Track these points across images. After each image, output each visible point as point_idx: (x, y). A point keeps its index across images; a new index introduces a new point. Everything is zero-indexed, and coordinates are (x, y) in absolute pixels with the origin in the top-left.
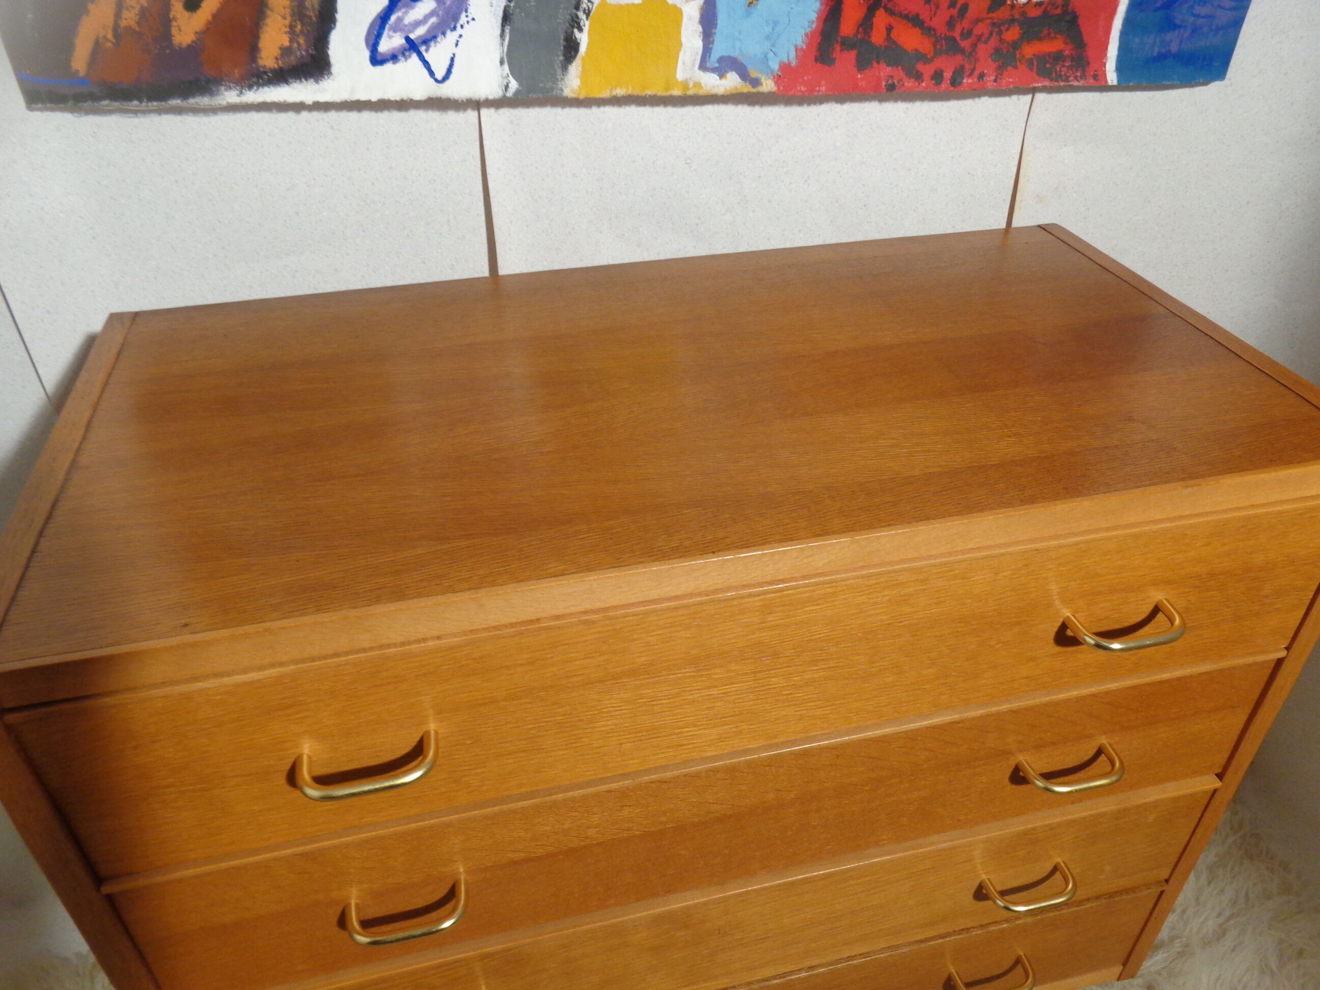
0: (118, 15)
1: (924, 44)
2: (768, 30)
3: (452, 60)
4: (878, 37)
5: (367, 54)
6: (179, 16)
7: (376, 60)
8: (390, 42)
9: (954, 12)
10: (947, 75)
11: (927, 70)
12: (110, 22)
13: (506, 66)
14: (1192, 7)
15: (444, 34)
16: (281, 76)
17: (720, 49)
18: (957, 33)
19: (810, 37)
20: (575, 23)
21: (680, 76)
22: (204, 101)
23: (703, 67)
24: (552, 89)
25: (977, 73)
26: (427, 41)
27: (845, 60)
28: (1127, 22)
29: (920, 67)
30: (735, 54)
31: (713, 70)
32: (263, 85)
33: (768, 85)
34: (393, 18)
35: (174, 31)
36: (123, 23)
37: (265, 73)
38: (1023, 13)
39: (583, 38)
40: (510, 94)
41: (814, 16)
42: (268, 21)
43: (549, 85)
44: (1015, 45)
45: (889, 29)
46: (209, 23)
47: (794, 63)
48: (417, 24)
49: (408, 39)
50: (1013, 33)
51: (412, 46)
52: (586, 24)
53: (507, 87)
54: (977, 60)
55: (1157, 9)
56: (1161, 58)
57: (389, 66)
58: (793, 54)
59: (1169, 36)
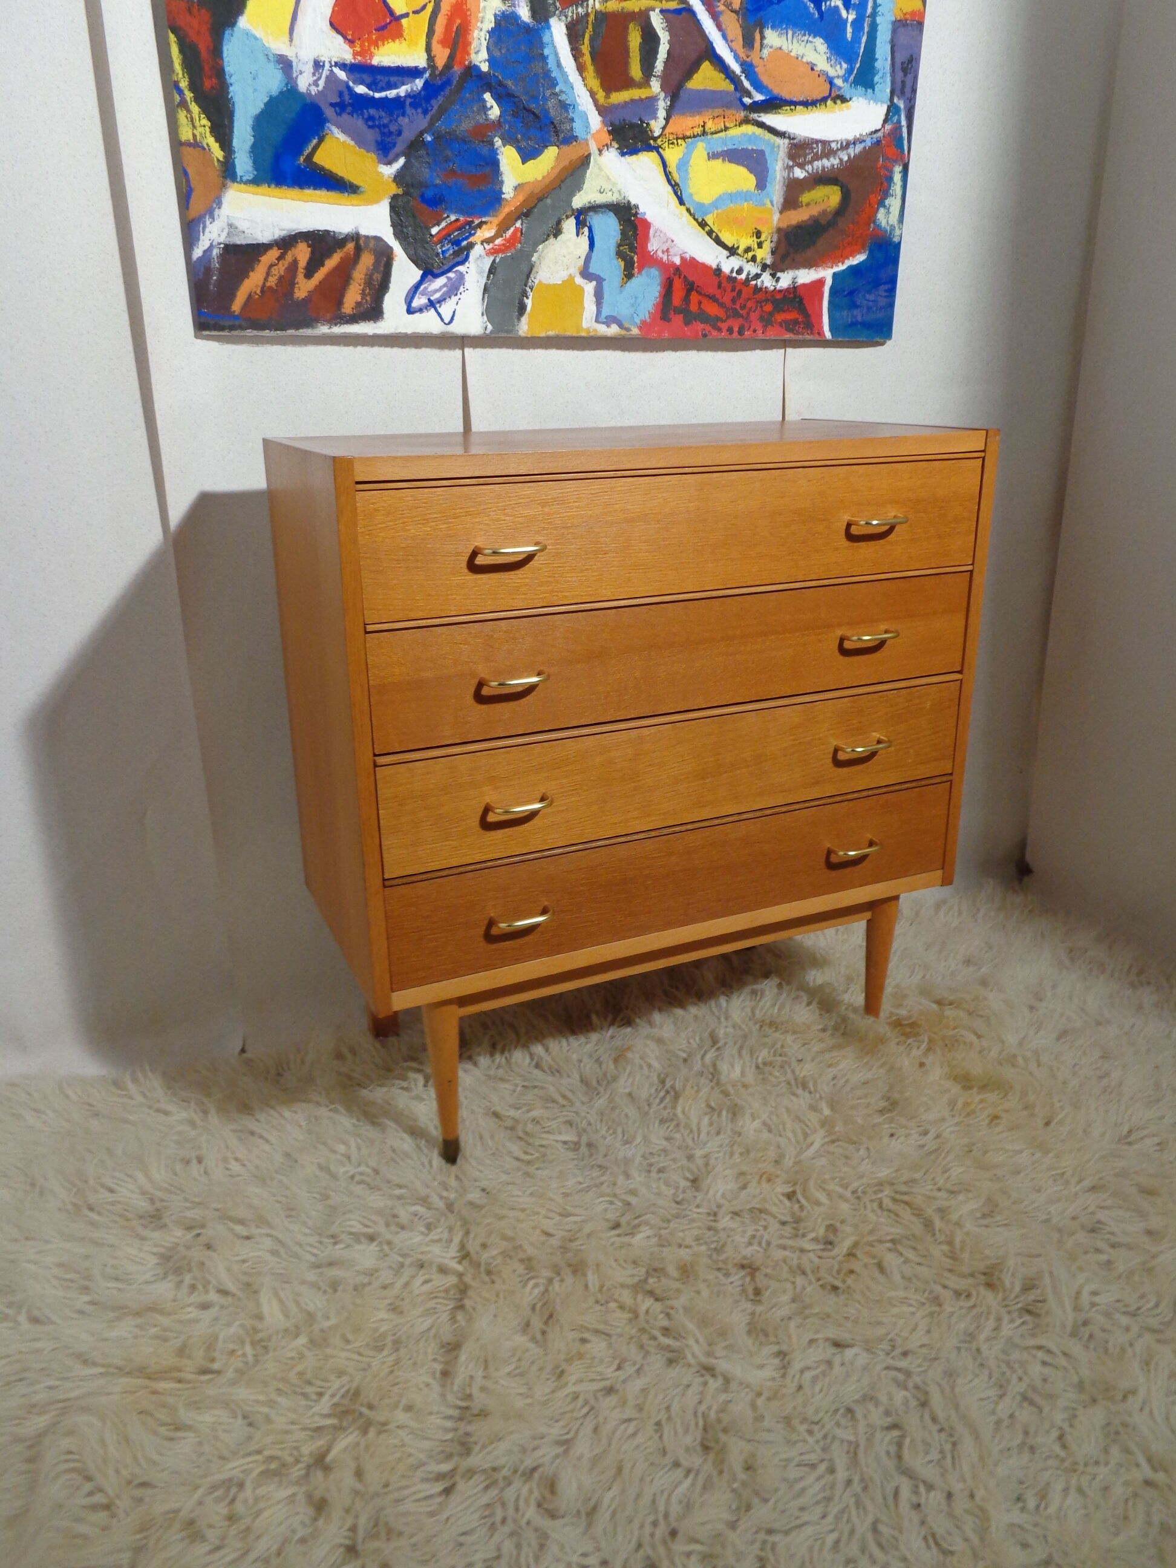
0: (266, 279)
1: (721, 314)
2: (633, 301)
3: (454, 312)
4: (694, 307)
5: (405, 307)
6: (300, 281)
7: (410, 311)
8: (419, 301)
9: (735, 294)
10: (736, 329)
11: (724, 326)
12: (261, 283)
13: (485, 317)
14: (864, 295)
15: (450, 297)
16: (353, 319)
17: (606, 312)
18: (738, 307)
19: (656, 306)
20: (525, 294)
21: (585, 325)
22: (308, 332)
23: (597, 321)
24: (511, 331)
25: (752, 329)
26: (440, 301)
27: (678, 320)
28: (830, 303)
29: (719, 324)
30: (615, 314)
31: (603, 323)
32: (344, 324)
33: (635, 331)
34: (422, 287)
35: (296, 290)
36: (268, 284)
37: (345, 317)
38: (772, 296)
39: (529, 302)
40: (488, 332)
41: (657, 294)
42: (351, 287)
43: (511, 328)
44: (771, 314)
45: (700, 303)
46: (316, 286)
47: (648, 320)
48: (436, 291)
49: (429, 300)
50: (768, 308)
51: (432, 304)
52: (531, 294)
53: (486, 328)
54: (750, 322)
55: (845, 296)
56: (853, 324)
57: (417, 315)
58: (647, 315)
59: (855, 312)
